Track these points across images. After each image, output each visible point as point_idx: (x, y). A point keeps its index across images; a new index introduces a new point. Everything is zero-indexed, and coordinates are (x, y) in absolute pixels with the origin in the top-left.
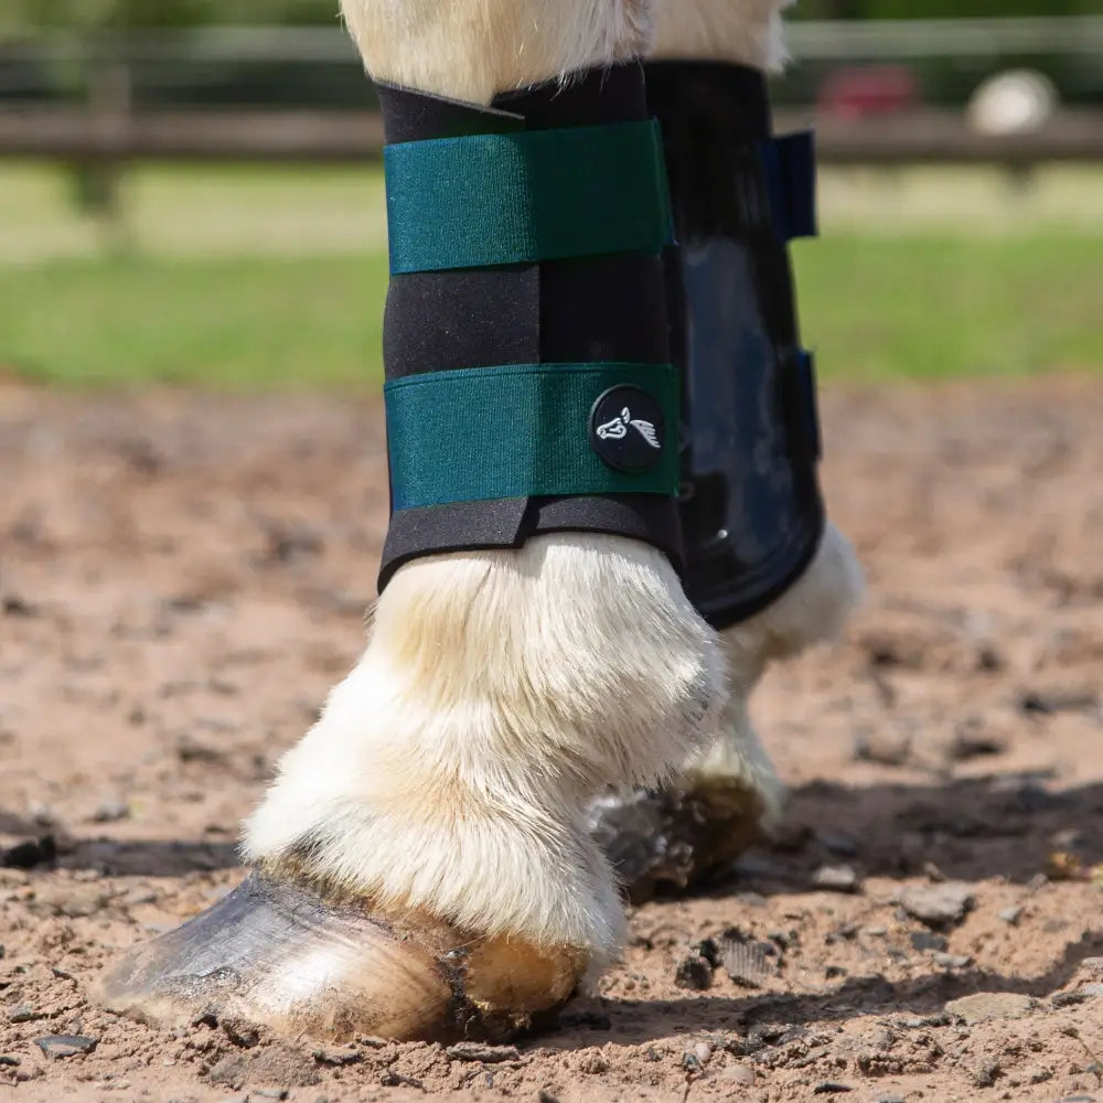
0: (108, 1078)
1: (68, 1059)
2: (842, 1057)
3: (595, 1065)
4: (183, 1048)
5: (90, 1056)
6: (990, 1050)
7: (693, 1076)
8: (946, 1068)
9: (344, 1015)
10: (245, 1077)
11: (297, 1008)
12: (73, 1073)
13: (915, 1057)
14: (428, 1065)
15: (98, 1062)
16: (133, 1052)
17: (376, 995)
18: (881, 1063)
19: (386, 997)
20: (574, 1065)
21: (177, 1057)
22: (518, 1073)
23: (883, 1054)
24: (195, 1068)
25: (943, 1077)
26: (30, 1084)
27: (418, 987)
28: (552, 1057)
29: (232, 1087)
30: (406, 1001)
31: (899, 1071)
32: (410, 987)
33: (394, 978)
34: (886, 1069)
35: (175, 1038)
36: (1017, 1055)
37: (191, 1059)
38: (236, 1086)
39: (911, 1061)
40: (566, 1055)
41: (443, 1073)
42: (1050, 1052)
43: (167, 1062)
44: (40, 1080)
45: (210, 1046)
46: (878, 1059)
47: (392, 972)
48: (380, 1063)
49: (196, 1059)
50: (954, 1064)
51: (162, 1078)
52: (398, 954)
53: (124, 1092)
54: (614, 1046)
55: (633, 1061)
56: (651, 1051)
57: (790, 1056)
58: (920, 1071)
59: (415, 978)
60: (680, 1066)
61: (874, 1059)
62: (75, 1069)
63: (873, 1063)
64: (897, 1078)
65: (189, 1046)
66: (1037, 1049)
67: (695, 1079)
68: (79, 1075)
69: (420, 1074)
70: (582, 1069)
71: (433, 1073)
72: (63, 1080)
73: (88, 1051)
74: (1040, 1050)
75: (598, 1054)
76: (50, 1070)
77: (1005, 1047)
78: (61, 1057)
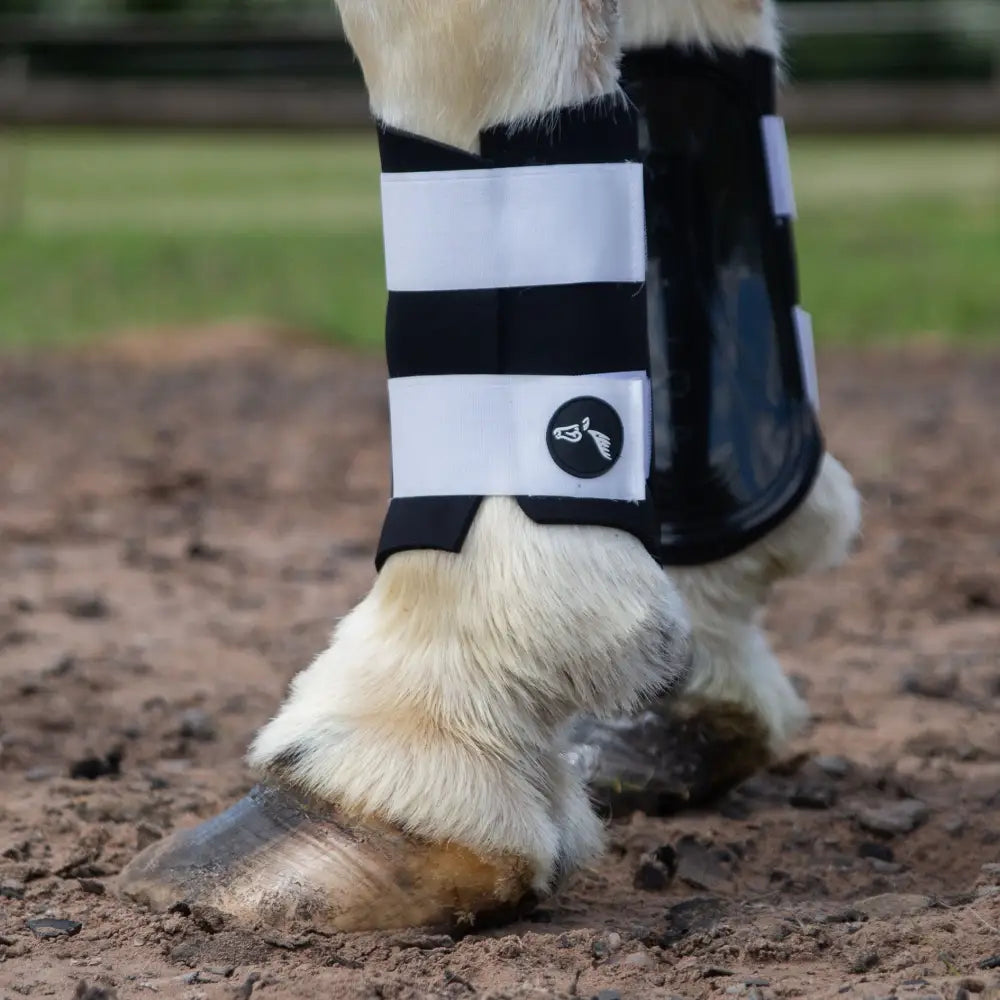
0: (85, 957)
1: (52, 939)
2: (735, 946)
3: (512, 950)
4: (152, 930)
5: (73, 938)
6: (872, 943)
7: (599, 962)
8: (830, 958)
9: (305, 907)
10: (199, 956)
11: (267, 898)
12: (55, 951)
13: (801, 947)
14: (370, 950)
15: (78, 942)
16: (111, 935)
17: (333, 891)
18: (770, 952)
19: (342, 891)
20: (493, 950)
21: (147, 939)
22: (447, 957)
23: (772, 944)
24: (159, 949)
25: (824, 966)
26: (17, 961)
27: (371, 885)
28: (477, 944)
29: (188, 965)
30: (359, 896)
31: (787, 958)
32: (364, 884)
33: (350, 877)
34: (774, 957)
35: (148, 923)
36: (895, 947)
37: (158, 941)
38: (192, 964)
39: (798, 951)
40: (489, 942)
41: (383, 957)
42: (925, 944)
43: (137, 944)
44: (27, 957)
45: (177, 931)
46: (767, 948)
47: (349, 871)
48: (328, 948)
49: (163, 941)
50: (838, 954)
51: (130, 957)
52: (354, 855)
53: (95, 968)
54: (532, 934)
55: (547, 947)
56: (563, 939)
57: (695, 946)
58: (806, 959)
59: (369, 875)
60: (589, 952)
61: (763, 949)
62: (57, 947)
63: (762, 952)
64: (783, 966)
65: (158, 930)
66: (914, 942)
67: (599, 965)
68: (60, 953)
69: (363, 958)
70: (500, 954)
71: (373, 958)
72: (46, 958)
73: (72, 934)
74: (917, 943)
75: (516, 941)
76: (37, 948)
77: (884, 939)
78: (47, 937)
